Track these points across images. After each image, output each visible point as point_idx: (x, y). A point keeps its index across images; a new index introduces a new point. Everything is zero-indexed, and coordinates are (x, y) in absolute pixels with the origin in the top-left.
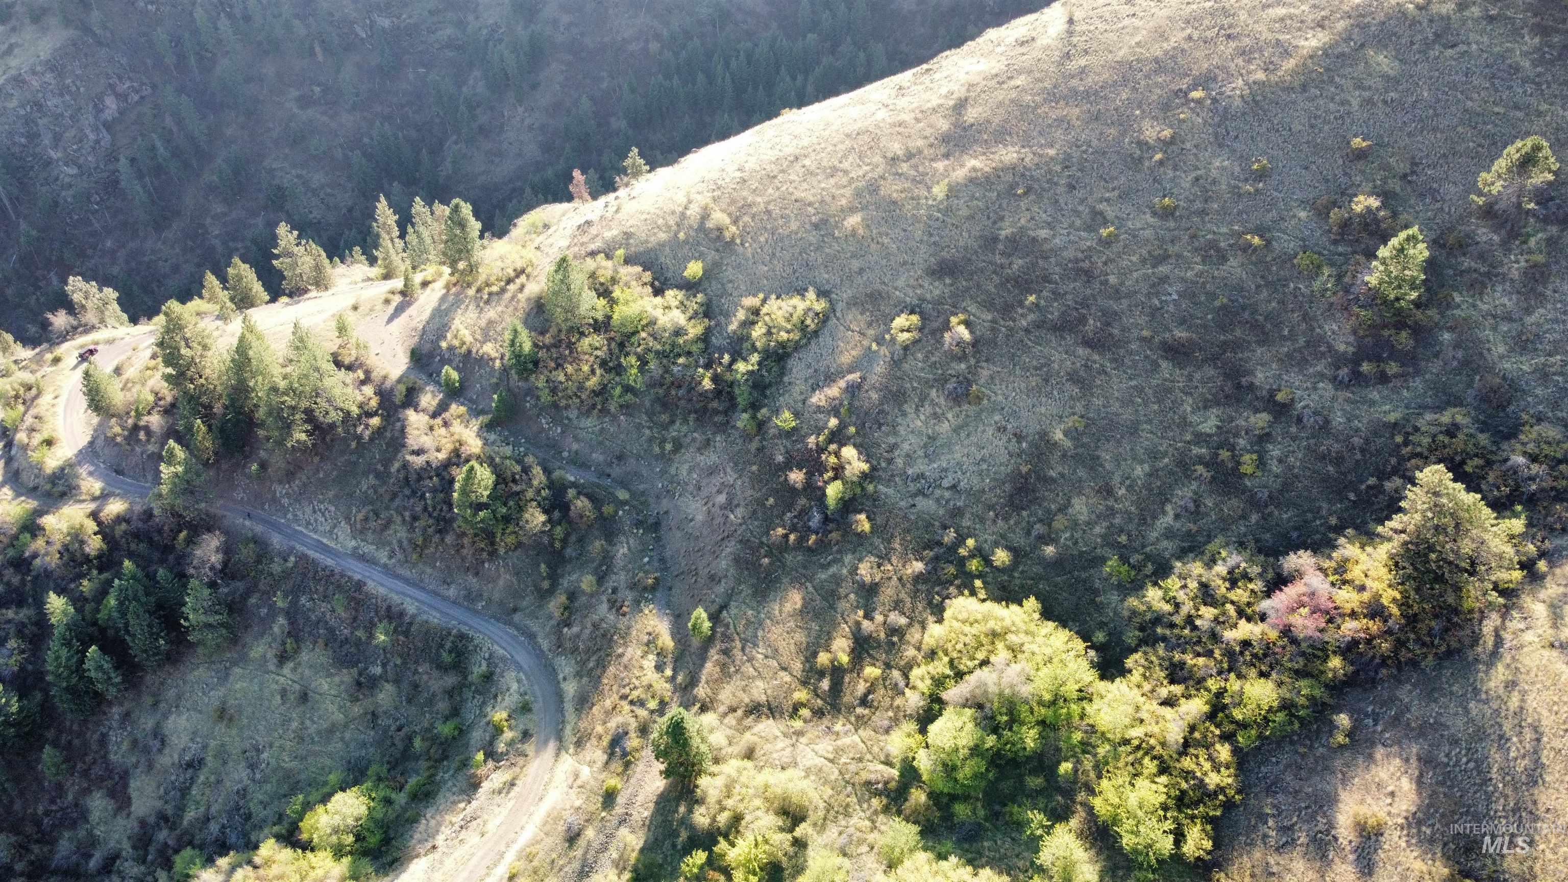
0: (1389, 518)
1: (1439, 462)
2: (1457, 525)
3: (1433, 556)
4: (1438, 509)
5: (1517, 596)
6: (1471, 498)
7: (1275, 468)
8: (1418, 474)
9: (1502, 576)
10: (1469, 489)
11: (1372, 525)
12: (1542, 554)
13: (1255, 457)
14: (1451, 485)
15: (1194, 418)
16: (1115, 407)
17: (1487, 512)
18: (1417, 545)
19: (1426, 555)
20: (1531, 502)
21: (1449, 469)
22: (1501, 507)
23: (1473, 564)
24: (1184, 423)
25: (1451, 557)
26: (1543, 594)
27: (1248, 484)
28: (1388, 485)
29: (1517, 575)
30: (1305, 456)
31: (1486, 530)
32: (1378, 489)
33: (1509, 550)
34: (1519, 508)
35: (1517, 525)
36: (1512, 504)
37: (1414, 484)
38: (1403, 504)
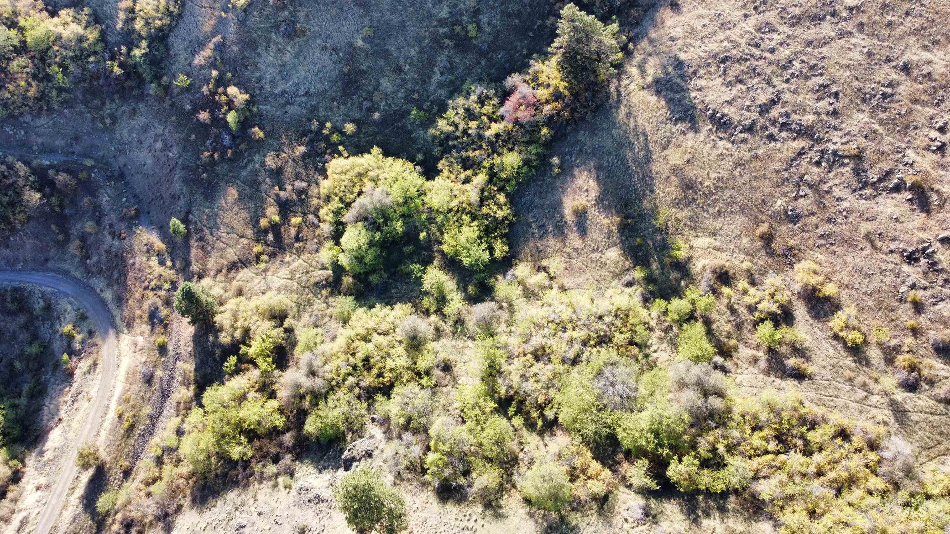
0: (553, 42)
2: (587, 36)
3: (579, 57)
4: (575, 29)
5: (623, 67)
6: (590, 18)
7: (488, 29)
8: (562, 12)
9: (614, 57)
10: (588, 14)
11: (545, 48)
12: (630, 40)
13: (474, 25)
14: (579, 13)
16: (388, 16)
17: (599, 24)
18: (569, 53)
19: (575, 57)
20: (619, 12)
22: (605, 19)
23: (599, 55)
24: (430, 15)
25: (588, 55)
26: (634, 62)
27: (475, 42)
28: (548, 22)
29: (620, 55)
30: (501, 17)
31: (601, 35)
32: (543, 26)
33: (614, 42)
34: (614, 17)
35: (615, 27)
36: (611, 16)
37: (561, 18)
38: (558, 31)
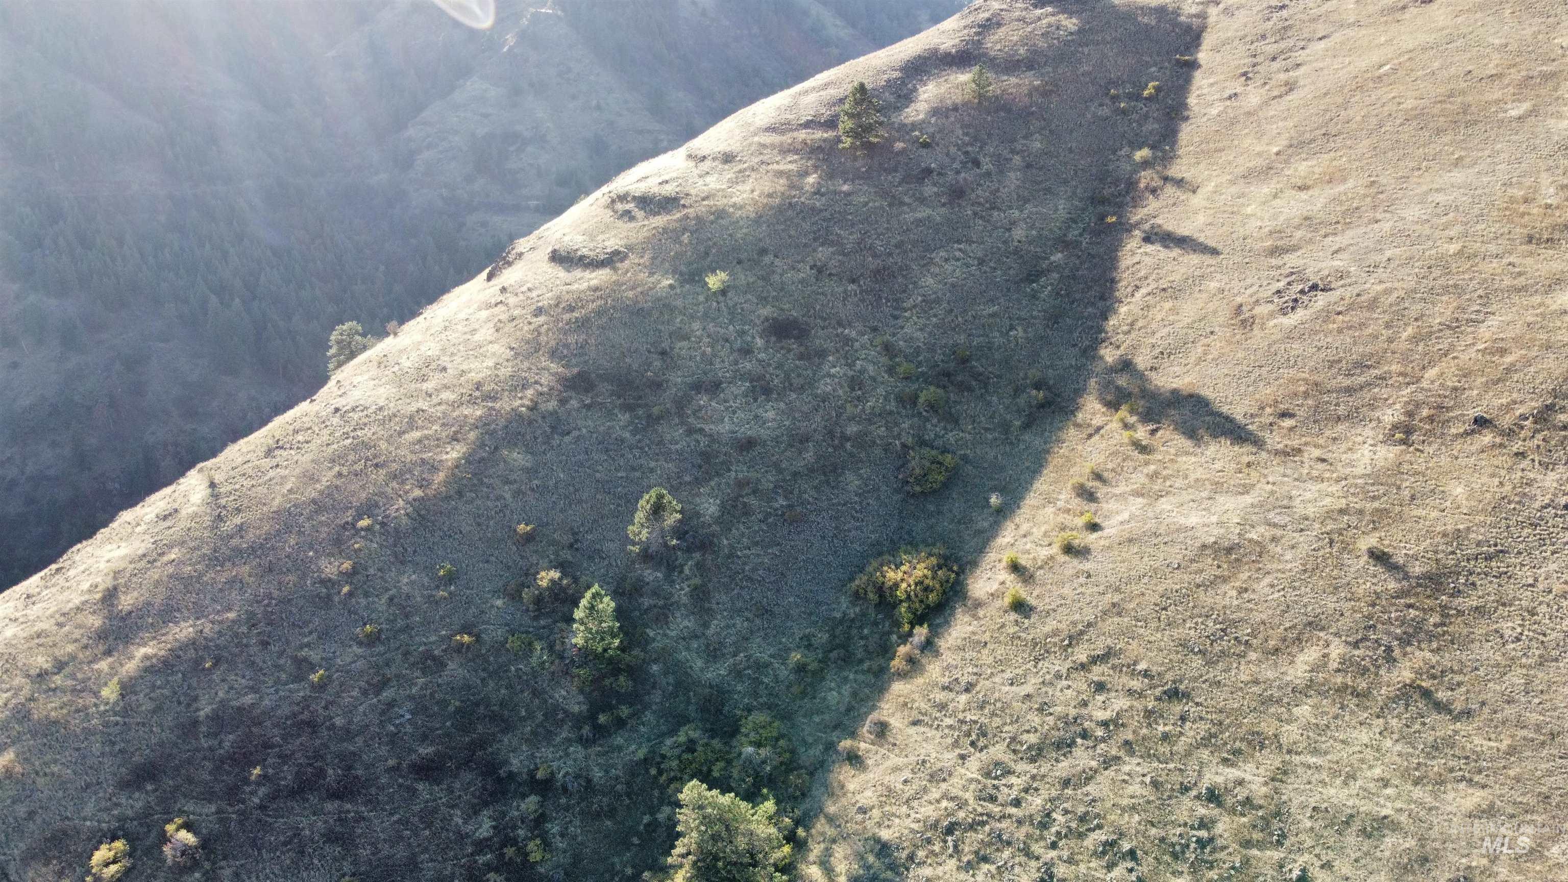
1: (691, 779)
15: (469, 828)
21: (702, 781)
